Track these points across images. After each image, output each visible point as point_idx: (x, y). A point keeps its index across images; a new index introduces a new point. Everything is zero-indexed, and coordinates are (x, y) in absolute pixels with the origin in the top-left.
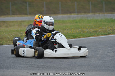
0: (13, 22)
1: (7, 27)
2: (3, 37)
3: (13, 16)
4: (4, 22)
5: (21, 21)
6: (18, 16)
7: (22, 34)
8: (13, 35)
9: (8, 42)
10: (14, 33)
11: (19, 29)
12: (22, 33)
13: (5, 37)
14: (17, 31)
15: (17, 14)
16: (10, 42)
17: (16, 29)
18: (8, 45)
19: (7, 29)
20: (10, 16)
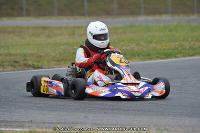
0: (60, 28)
1: (49, 36)
2: (42, 54)
3: (60, 17)
4: (44, 28)
5: (74, 27)
6: (69, 17)
7: (75, 49)
8: (61, 51)
9: (52, 62)
10: (62, 47)
11: (71, 41)
13: (47, 55)
14: (68, 44)
15: (66, 15)
16: (55, 62)
17: (65, 41)
18: (52, 68)
19: (50, 40)
20: (54, 18)
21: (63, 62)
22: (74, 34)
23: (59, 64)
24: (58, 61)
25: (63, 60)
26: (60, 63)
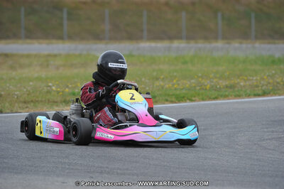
0: (28, 56)
1: (12, 68)
3: (28, 41)
4: (6, 55)
5: (49, 55)
6: (41, 41)
7: (49, 86)
8: (29, 88)
9: (17, 105)
10: (31, 83)
11: (43, 74)
12: (50, 84)
13: (9, 94)
14: (39, 79)
15: (37, 38)
16: (21, 105)
17: (36, 75)
18: (16, 112)
19: (14, 73)
20: (20, 41)
21: (32, 104)
22: (48, 65)
23: (27, 107)
24: (25, 102)
25: (32, 101)
26: (29, 105)
